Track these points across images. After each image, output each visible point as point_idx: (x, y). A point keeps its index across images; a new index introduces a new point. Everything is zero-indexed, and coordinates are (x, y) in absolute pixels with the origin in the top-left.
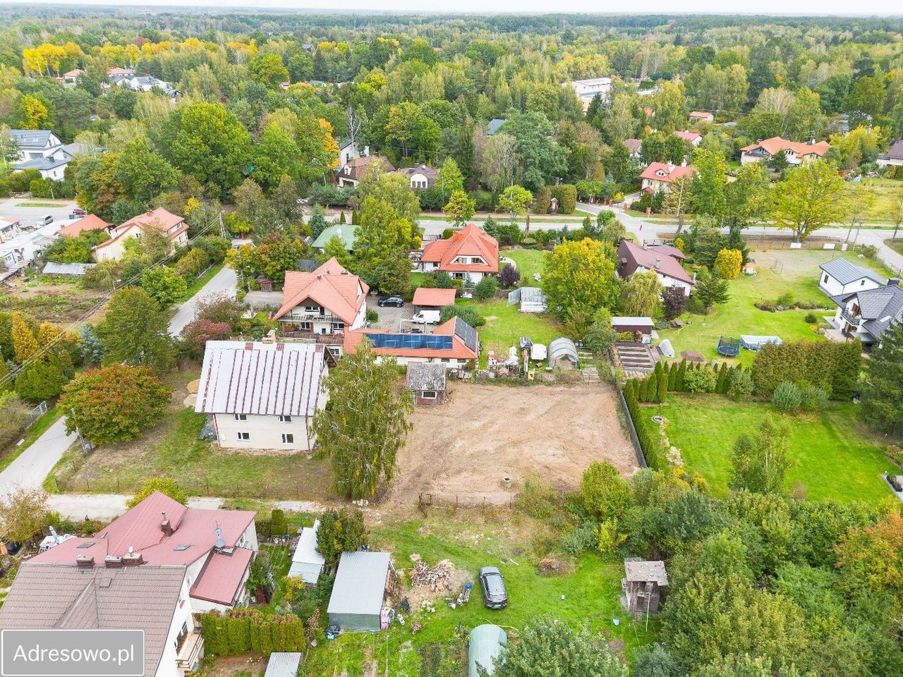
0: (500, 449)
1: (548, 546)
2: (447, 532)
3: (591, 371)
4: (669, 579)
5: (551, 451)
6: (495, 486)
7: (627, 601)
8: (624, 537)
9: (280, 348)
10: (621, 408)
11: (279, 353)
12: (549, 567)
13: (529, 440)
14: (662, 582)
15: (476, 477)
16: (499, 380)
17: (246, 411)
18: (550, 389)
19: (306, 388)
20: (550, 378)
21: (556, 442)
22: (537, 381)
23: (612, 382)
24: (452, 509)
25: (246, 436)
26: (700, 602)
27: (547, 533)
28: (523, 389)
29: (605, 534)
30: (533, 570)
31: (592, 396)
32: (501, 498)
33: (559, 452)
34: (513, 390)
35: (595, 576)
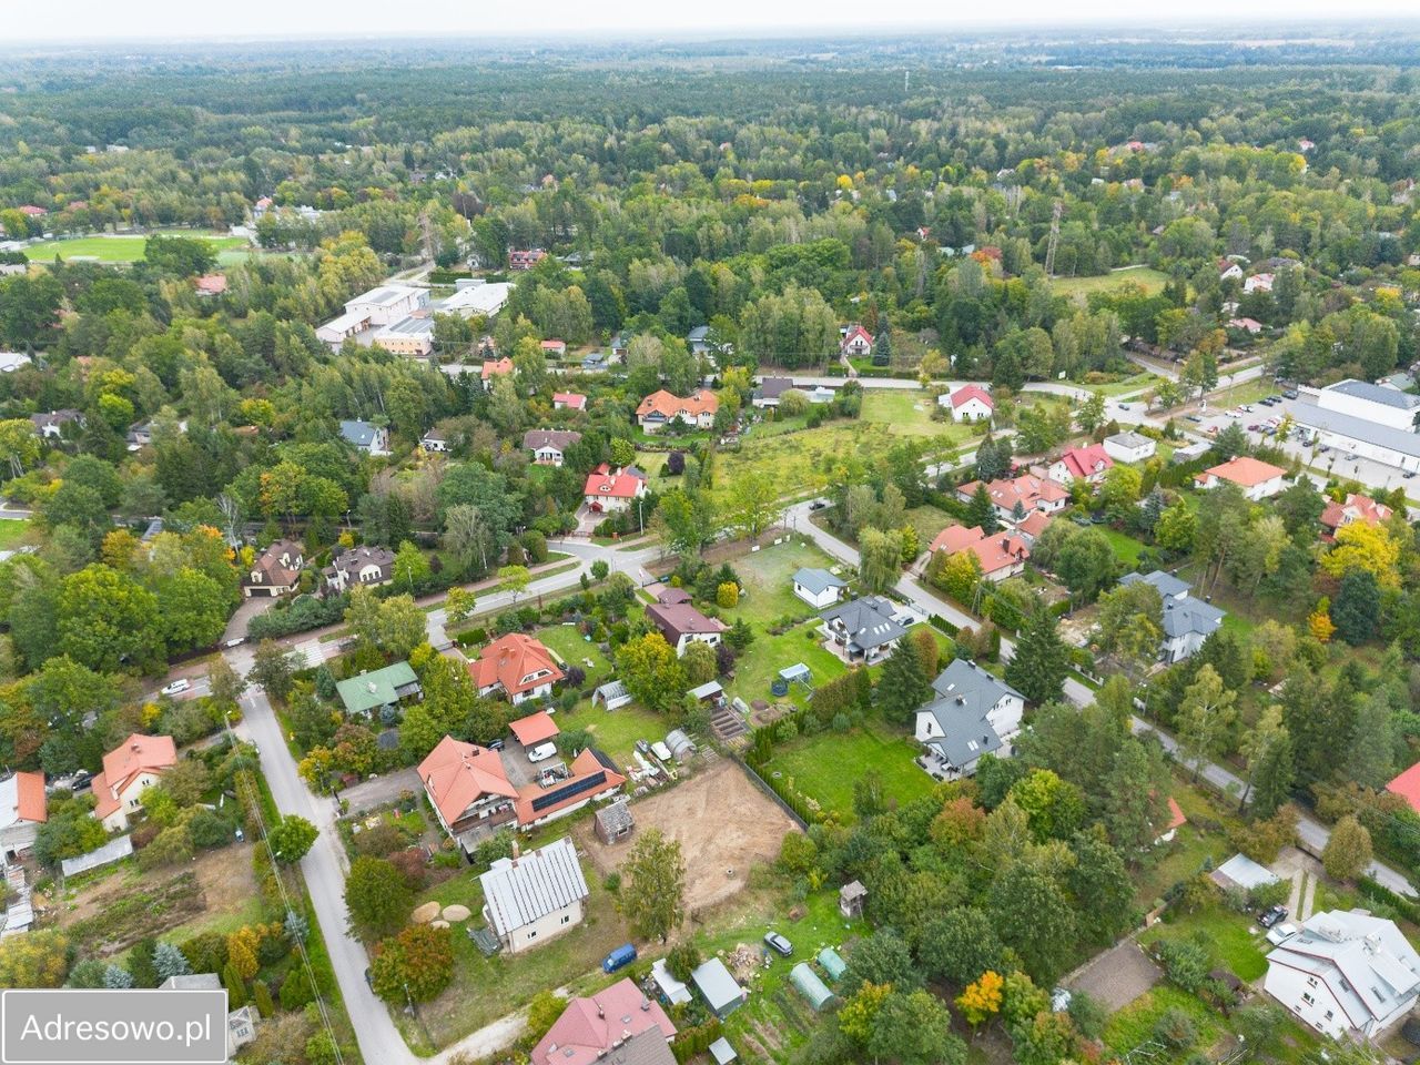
0: (704, 851)
1: (786, 903)
2: (724, 927)
3: (708, 753)
4: (867, 889)
5: (735, 836)
6: (724, 880)
7: (847, 911)
8: (825, 876)
9: (539, 854)
10: (750, 776)
11: (540, 859)
12: (796, 915)
13: (715, 833)
14: (864, 893)
15: (707, 880)
16: (653, 791)
17: (533, 918)
18: (693, 781)
19: (573, 877)
20: (685, 771)
21: (732, 826)
22: (681, 778)
23: (731, 756)
24: (715, 910)
25: (534, 934)
26: (893, 893)
27: (778, 895)
28: (675, 791)
29: (815, 878)
30: (788, 923)
31: (724, 775)
32: (735, 886)
33: (740, 833)
34: (668, 795)
35: (821, 906)
